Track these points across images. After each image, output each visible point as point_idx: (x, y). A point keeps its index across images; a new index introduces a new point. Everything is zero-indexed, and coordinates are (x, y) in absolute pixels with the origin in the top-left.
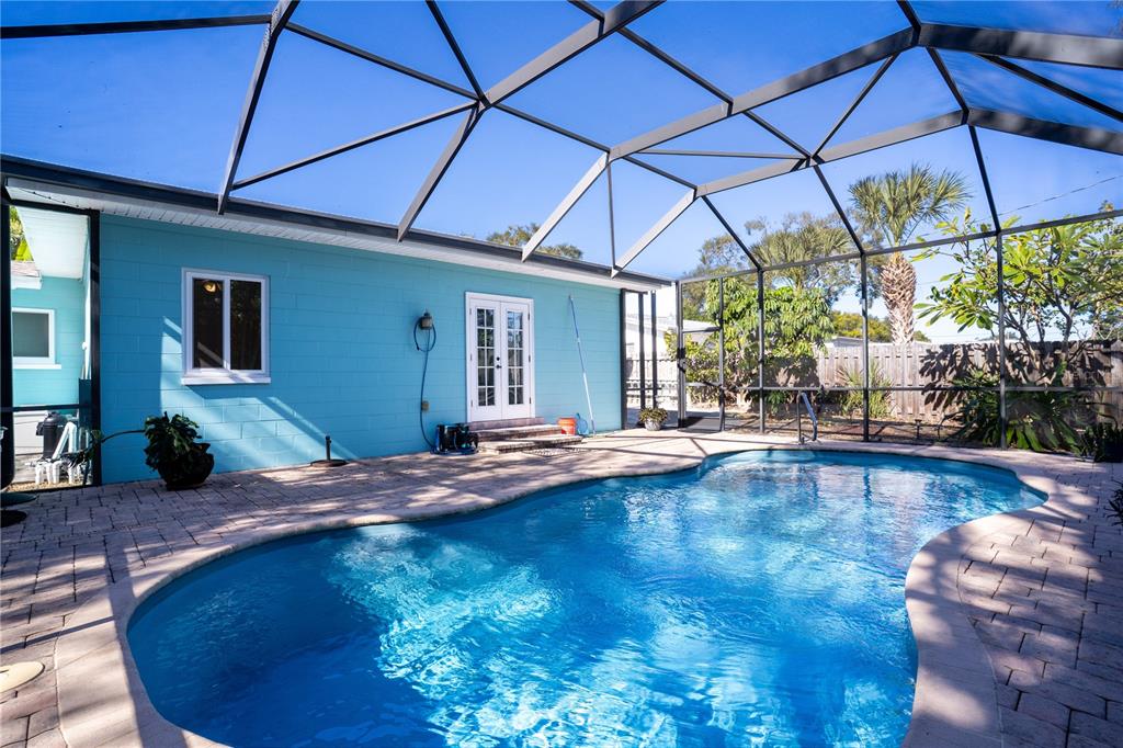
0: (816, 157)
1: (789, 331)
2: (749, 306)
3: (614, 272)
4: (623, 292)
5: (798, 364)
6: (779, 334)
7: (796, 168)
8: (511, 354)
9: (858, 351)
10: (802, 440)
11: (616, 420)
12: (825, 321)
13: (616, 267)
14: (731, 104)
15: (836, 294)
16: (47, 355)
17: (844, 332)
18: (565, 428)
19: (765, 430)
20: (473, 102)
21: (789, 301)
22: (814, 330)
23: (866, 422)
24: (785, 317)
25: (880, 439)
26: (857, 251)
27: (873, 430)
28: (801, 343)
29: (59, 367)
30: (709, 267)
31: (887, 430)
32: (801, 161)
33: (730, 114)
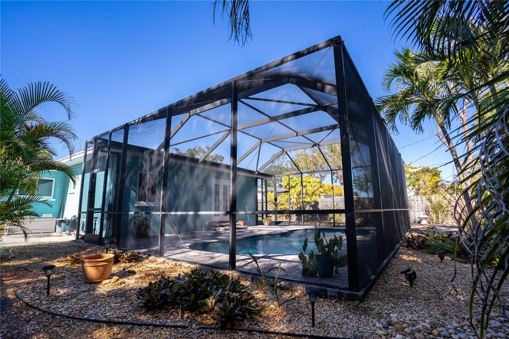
0: (318, 144)
1: (310, 193)
2: (297, 184)
3: (256, 173)
4: (257, 178)
5: (313, 203)
6: (307, 194)
7: (313, 147)
8: (224, 199)
9: (330, 199)
10: (316, 227)
11: (255, 222)
12: (321, 190)
13: (257, 171)
14: (297, 133)
15: (324, 177)
16: (51, 196)
17: (327, 192)
18: (241, 224)
19: (304, 225)
20: (230, 129)
21: (310, 182)
22: (318, 192)
23: (334, 223)
24: (309, 188)
25: (338, 226)
26: (330, 169)
27: (336, 225)
28: (314, 197)
29: (54, 200)
30: (274, 165)
31: (341, 225)
32: (314, 145)
33: (297, 136)
